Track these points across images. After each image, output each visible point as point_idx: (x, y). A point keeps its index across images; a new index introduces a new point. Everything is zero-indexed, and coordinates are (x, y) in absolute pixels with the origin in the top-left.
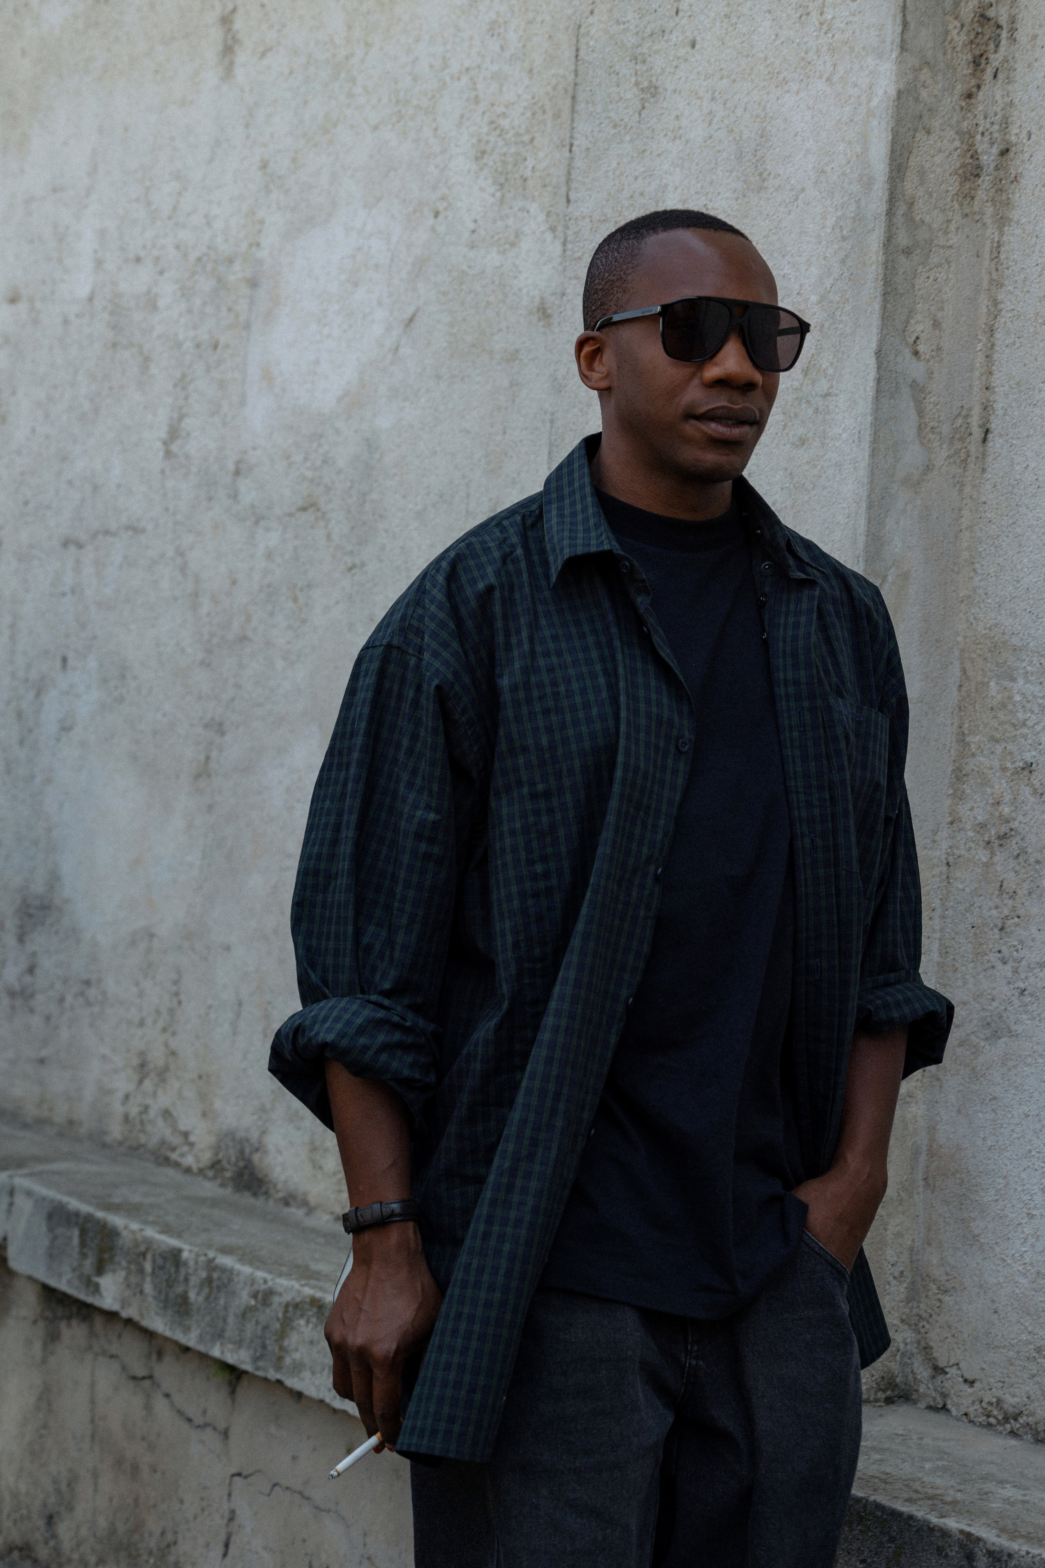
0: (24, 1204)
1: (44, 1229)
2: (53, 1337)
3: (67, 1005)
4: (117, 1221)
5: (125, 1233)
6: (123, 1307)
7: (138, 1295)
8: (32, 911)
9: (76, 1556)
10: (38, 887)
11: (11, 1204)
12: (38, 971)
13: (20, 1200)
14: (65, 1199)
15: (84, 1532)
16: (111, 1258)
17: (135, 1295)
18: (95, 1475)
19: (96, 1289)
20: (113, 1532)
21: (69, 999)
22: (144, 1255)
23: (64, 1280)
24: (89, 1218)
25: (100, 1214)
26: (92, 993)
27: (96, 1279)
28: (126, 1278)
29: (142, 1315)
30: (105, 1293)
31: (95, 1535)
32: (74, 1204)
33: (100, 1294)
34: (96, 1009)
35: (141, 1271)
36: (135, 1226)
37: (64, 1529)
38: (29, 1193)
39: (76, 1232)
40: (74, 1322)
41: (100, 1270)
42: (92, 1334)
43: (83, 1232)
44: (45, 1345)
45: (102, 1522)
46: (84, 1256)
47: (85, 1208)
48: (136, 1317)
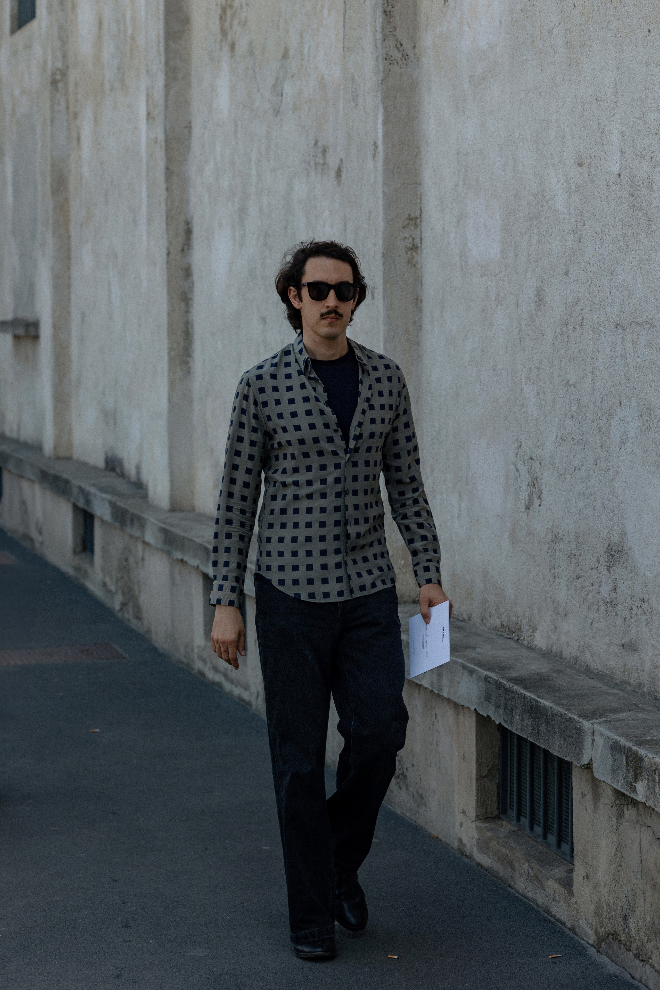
0: (600, 741)
1: (610, 755)
2: (621, 815)
3: (634, 612)
4: (642, 752)
5: (646, 760)
6: (647, 801)
7: (653, 794)
8: (613, 553)
9: (638, 938)
10: (615, 539)
11: (593, 740)
12: (618, 590)
13: (597, 737)
14: (619, 738)
15: (640, 924)
16: (640, 773)
17: (652, 793)
18: (644, 893)
19: (634, 790)
20: (654, 924)
21: (634, 608)
22: (655, 771)
23: (620, 784)
24: (630, 750)
25: (634, 748)
26: (645, 606)
27: (634, 784)
28: (647, 784)
29: (655, 805)
30: (638, 793)
31: (645, 926)
32: (623, 742)
33: (637, 793)
34: (648, 616)
35: (654, 781)
36: (650, 756)
37: (631, 923)
38: (601, 734)
39: (624, 758)
40: (630, 807)
41: (636, 780)
42: (639, 814)
43: (627, 757)
44: (617, 819)
45: (649, 919)
46: (628, 771)
47: (628, 744)
48: (653, 806)
